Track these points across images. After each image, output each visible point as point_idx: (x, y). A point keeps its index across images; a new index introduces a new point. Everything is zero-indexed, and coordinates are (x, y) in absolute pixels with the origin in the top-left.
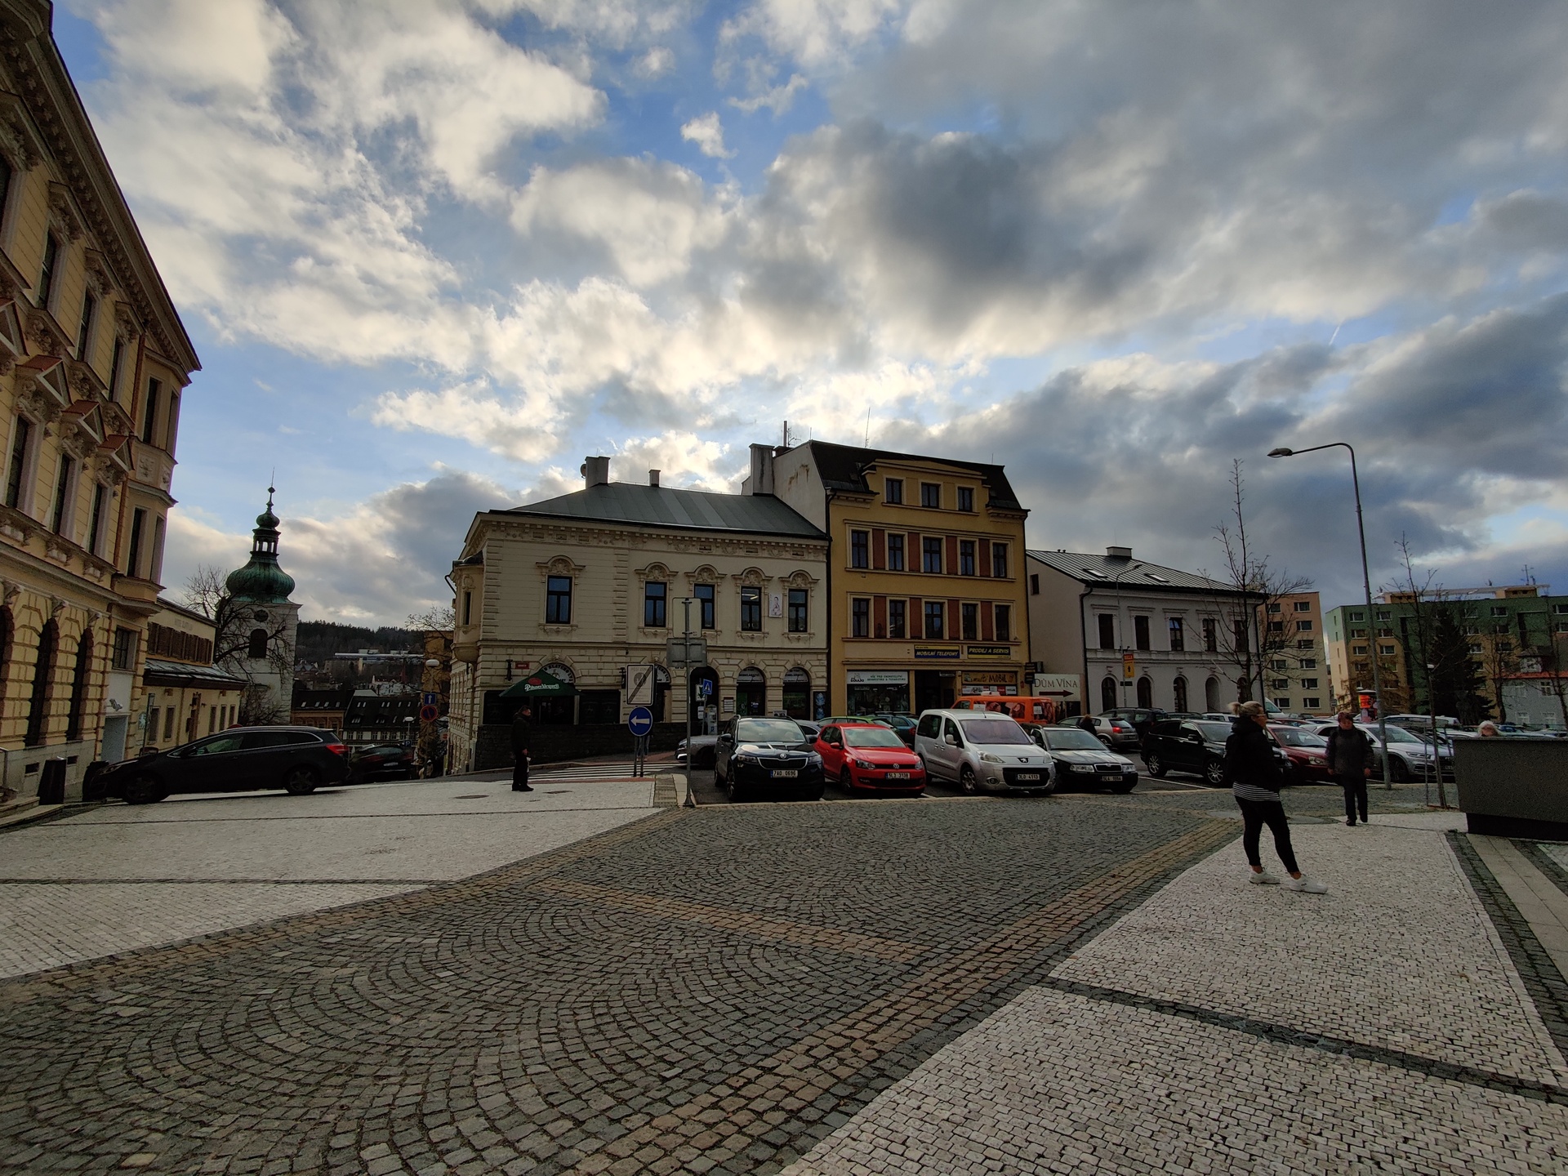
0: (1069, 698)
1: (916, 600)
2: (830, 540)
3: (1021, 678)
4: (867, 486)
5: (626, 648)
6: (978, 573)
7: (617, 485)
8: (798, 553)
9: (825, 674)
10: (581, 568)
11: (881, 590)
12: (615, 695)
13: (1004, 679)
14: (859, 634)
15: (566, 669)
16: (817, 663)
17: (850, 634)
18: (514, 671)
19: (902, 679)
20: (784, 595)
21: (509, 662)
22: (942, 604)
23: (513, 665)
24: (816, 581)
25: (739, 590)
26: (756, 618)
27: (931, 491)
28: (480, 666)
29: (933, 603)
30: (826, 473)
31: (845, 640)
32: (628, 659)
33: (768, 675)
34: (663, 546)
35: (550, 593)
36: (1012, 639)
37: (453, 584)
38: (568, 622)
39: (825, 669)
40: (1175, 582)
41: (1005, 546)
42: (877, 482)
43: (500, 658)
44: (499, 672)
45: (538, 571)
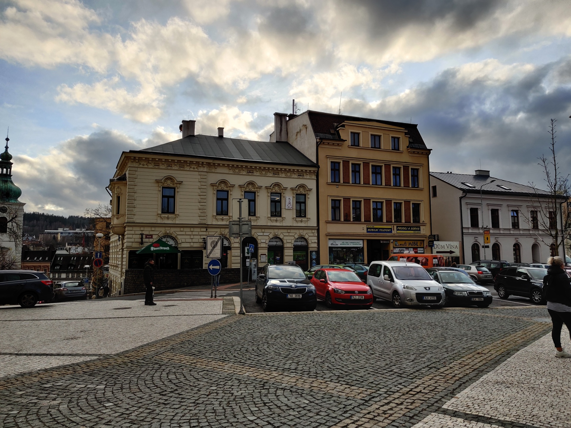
0: (453, 255)
1: (367, 201)
2: (318, 167)
3: (426, 243)
4: (339, 136)
5: (206, 228)
6: (402, 185)
7: (200, 136)
8: (301, 174)
9: (316, 241)
10: (181, 183)
11: (347, 195)
12: (202, 252)
13: (416, 244)
14: (335, 219)
15: (173, 239)
16: (312, 235)
17: (330, 219)
18: (145, 240)
19: (359, 244)
20: (293, 197)
21: (142, 235)
22: (382, 203)
23: (144, 236)
24: (310, 190)
25: (269, 194)
26: (278, 210)
27: (376, 138)
28: (126, 237)
29: (376, 202)
30: (317, 129)
31: (327, 222)
32: (207, 233)
33: (285, 241)
34: (226, 170)
35: (163, 197)
36: (421, 222)
37: (110, 192)
38: (174, 213)
39: (316, 238)
40: (514, 190)
41: (418, 170)
42: (345, 134)
43: (137, 232)
44: (136, 240)
45: (156, 185)
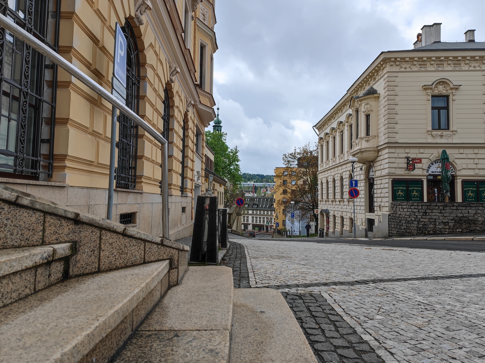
10: (458, 88)
21: (408, 158)
23: (410, 160)
35: (433, 108)
38: (448, 128)
43: (401, 156)
44: (401, 165)
45: (424, 93)
